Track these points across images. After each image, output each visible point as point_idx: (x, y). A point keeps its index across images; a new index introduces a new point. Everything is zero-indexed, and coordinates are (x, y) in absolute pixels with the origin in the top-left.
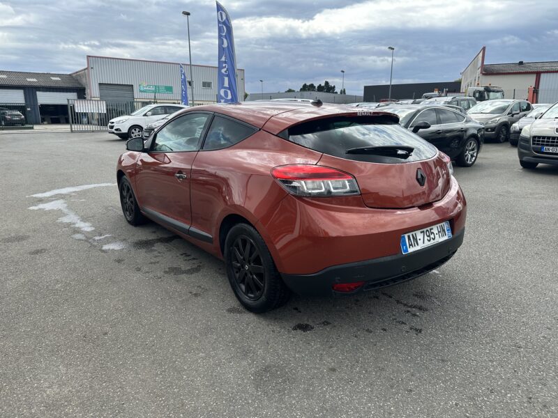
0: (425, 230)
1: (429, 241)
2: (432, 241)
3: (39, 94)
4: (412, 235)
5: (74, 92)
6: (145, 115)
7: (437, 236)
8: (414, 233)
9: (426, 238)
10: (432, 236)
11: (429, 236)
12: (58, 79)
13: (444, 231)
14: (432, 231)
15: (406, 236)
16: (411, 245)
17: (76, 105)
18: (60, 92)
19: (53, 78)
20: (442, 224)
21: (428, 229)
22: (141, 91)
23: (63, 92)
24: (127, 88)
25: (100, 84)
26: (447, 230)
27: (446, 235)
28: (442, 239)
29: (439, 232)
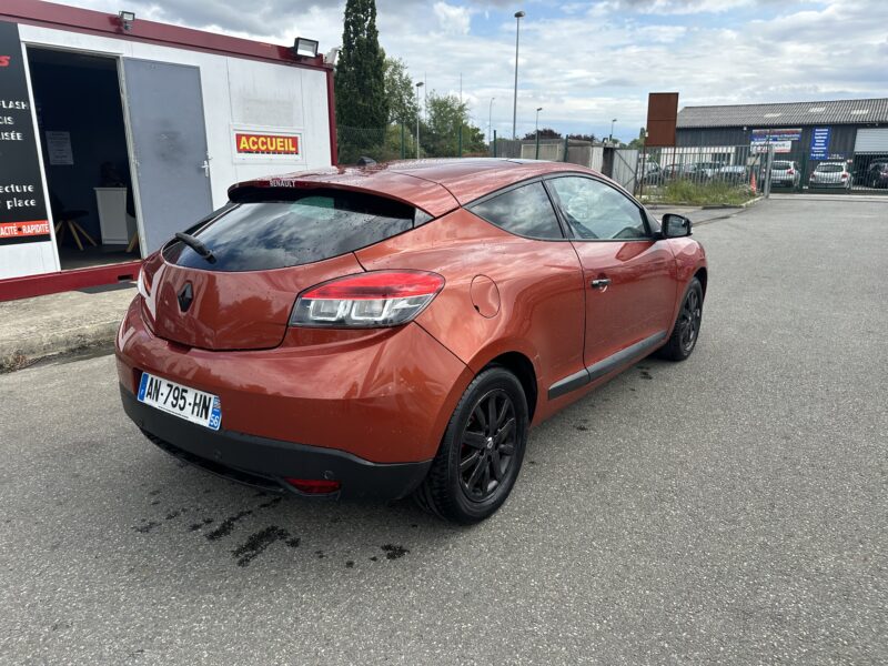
0: (175, 385)
1: (174, 406)
2: (177, 410)
4: (157, 381)
7: (188, 409)
8: (159, 379)
9: (171, 399)
10: (181, 402)
11: (176, 399)
13: (207, 409)
14: (184, 394)
15: (150, 377)
16: (150, 394)
20: (208, 396)
21: (181, 387)
26: (213, 412)
27: (206, 418)
28: (194, 419)
29: (195, 404)
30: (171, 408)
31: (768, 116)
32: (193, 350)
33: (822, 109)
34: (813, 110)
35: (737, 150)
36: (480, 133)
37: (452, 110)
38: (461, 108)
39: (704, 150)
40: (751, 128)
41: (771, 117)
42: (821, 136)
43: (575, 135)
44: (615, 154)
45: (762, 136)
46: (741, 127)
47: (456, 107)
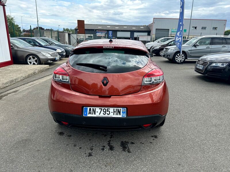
0: (103, 108)
2: (107, 115)
3: (135, 33)
4: (93, 109)
5: (146, 32)
6: (158, 42)
7: (112, 114)
8: (94, 108)
9: (102, 112)
10: (108, 113)
11: (105, 112)
12: (143, 27)
13: (120, 112)
14: (108, 110)
15: (88, 108)
16: (91, 113)
17: (140, 38)
18: (142, 32)
19: (141, 27)
20: (119, 109)
21: (106, 108)
22: (172, 32)
23: (143, 32)
24: (167, 30)
25: (156, 29)
26: (122, 113)
27: (120, 115)
28: (115, 116)
29: (114, 112)
30: (104, 115)
31: (99, 27)
32: (112, 97)
33: (109, 27)
34: (108, 27)
35: (93, 35)
36: (19, 26)
37: (9, 19)
38: (12, 19)
39: (86, 35)
40: (96, 30)
41: (100, 28)
42: (110, 32)
43: (48, 29)
44: (71, 36)
45: (99, 32)
46: (94, 30)
47: (10, 18)
